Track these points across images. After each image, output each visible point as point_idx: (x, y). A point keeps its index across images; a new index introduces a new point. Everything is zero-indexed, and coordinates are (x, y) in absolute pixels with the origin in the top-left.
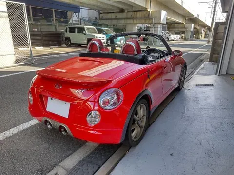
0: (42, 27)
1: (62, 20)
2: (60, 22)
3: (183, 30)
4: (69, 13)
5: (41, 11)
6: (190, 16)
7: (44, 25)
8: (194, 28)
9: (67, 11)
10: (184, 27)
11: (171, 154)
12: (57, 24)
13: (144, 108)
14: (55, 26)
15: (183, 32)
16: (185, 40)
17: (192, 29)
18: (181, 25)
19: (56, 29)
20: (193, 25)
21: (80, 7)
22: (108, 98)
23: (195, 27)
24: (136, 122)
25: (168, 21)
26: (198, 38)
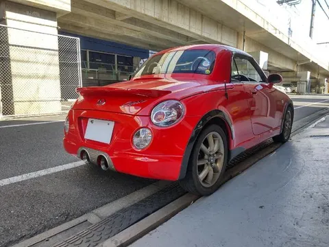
0: (101, 75)
1: (126, 67)
2: (123, 69)
3: (294, 80)
4: (135, 60)
5: (100, 56)
6: (303, 61)
7: (103, 73)
8: (311, 78)
9: (133, 57)
10: (296, 76)
11: (261, 207)
12: (120, 71)
13: (219, 142)
14: (117, 75)
15: (295, 84)
16: (298, 93)
17: (308, 78)
18: (291, 74)
19: (117, 78)
20: (309, 73)
21: (150, 51)
22: (165, 112)
23: (313, 76)
24: (206, 157)
25: (270, 68)
26: (319, 92)
